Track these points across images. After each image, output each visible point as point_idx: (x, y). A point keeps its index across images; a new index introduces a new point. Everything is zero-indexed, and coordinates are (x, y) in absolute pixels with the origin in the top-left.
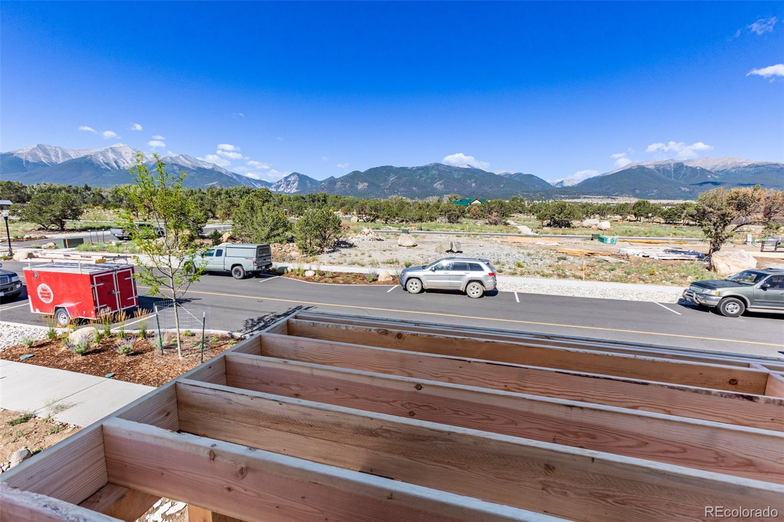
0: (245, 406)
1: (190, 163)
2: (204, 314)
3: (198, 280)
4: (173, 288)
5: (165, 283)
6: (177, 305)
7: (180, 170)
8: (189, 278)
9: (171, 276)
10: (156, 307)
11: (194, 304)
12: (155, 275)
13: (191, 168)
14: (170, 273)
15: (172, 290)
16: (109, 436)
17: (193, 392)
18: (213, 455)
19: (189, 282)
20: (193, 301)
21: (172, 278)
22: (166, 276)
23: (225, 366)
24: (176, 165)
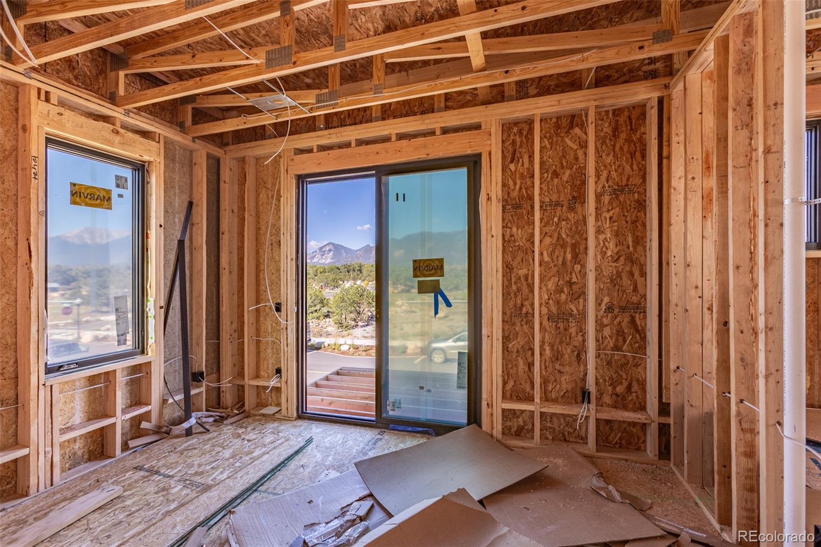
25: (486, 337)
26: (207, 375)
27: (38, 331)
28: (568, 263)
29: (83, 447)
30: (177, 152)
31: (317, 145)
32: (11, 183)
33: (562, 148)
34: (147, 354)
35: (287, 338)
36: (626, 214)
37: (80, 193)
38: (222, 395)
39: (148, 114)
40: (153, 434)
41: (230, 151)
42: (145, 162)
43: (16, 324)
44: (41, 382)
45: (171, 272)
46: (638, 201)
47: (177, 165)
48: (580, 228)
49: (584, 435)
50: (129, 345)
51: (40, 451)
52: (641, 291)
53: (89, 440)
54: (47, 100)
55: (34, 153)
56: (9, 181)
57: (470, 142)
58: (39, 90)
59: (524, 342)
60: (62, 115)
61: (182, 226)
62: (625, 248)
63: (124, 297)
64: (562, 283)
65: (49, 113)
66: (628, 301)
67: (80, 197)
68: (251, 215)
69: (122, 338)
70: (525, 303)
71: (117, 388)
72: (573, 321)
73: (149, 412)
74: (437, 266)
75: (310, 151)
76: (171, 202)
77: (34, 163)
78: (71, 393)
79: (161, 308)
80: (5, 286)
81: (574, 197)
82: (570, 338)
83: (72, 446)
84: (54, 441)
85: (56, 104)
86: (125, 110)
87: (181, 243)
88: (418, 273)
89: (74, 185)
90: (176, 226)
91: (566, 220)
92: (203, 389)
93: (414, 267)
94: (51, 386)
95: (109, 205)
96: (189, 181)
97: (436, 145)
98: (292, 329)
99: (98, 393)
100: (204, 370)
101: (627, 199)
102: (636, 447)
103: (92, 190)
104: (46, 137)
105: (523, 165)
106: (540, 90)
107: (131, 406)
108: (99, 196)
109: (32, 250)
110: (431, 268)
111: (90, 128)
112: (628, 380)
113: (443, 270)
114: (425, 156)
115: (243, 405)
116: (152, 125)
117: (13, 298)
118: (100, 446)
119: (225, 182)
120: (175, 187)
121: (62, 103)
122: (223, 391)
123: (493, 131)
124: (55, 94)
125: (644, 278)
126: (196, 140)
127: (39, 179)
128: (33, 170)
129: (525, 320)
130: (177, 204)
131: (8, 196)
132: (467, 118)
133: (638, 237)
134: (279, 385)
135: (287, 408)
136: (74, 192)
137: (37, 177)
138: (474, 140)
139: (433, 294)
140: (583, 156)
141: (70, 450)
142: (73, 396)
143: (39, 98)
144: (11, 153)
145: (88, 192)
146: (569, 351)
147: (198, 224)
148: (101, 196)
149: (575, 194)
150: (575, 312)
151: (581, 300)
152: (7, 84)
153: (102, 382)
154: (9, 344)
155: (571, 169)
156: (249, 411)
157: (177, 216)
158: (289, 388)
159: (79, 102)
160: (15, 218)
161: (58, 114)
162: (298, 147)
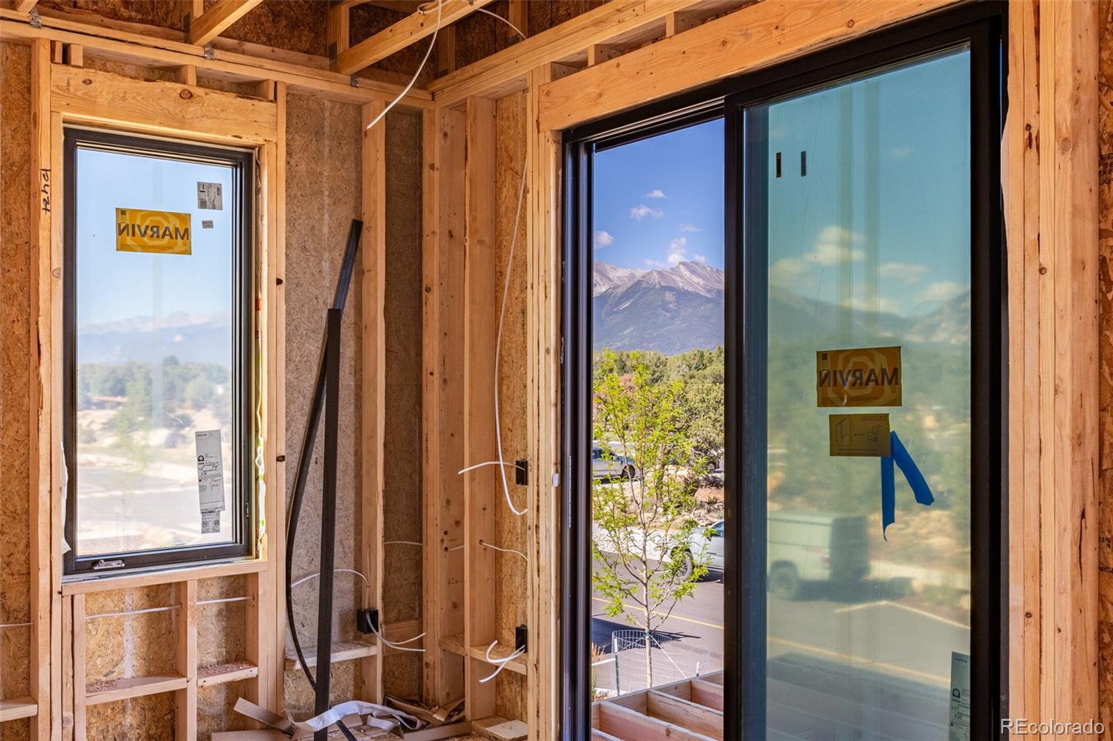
0: (699, 718)
1: (702, 282)
2: (698, 667)
3: (691, 595)
4: (646, 606)
5: (635, 595)
6: (652, 645)
7: (677, 301)
8: (674, 587)
9: (645, 581)
10: (616, 640)
11: (685, 647)
12: (619, 577)
13: (703, 293)
14: (644, 575)
15: (645, 609)
16: (604, 713)
17: (660, 702)
18: (668, 732)
19: (674, 597)
20: (684, 640)
21: (646, 585)
22: (636, 580)
23: (690, 693)
24: (671, 289)
25: (1021, 615)
26: (386, 622)
27: (51, 492)
29: (139, 727)
30: (327, 114)
31: (597, 46)
32: (21, 221)
34: (257, 557)
35: (538, 552)
37: (133, 226)
38: (425, 671)
39: (264, 44)
40: (261, 729)
41: (442, 89)
42: (253, 148)
43: (28, 476)
44: (56, 588)
45: (313, 382)
47: (327, 142)
50: (225, 534)
51: (54, 714)
53: (149, 715)
54: (66, 60)
55: (44, 164)
56: (18, 219)
58: (53, 43)
60: (91, 82)
61: (337, 277)
63: (216, 435)
65: (68, 84)
67: (134, 235)
68: (480, 242)
69: (211, 519)
71: (189, 619)
73: (254, 680)
74: (883, 371)
75: (581, 65)
76: (313, 227)
77: (44, 182)
78: (116, 615)
79: (280, 459)
80: (12, 407)
83: (119, 718)
84: (76, 702)
85: (81, 64)
86: (204, 47)
87: (335, 316)
88: (831, 394)
89: (123, 212)
90: (324, 278)
92: (376, 651)
93: (819, 373)
94: (72, 596)
95: (185, 245)
96: (353, 176)
98: (548, 531)
99: (164, 625)
100: (379, 606)
103: (155, 218)
104: (65, 129)
107: (227, 661)
108: (167, 228)
109: (41, 343)
110: (865, 377)
111: (139, 98)
113: (898, 383)
115: (461, 708)
116: (261, 67)
117: (23, 431)
118: (169, 730)
119: (432, 167)
120: (322, 193)
121: (90, 60)
122: (427, 664)
124: (79, 46)
126: (361, 80)
127: (53, 211)
128: (44, 196)
130: (326, 230)
131: (17, 245)
134: (520, 669)
135: (538, 732)
136: (122, 226)
137: (48, 207)
141: (116, 726)
142: (120, 624)
143: (52, 60)
144: (21, 169)
145: (147, 223)
147: (369, 271)
148: (172, 229)
152: (16, 45)
153: (173, 603)
154: (19, 512)
156: (471, 721)
157: (327, 255)
158: (542, 684)
159: (123, 51)
160: (27, 284)
161: (84, 82)
162: (559, 57)
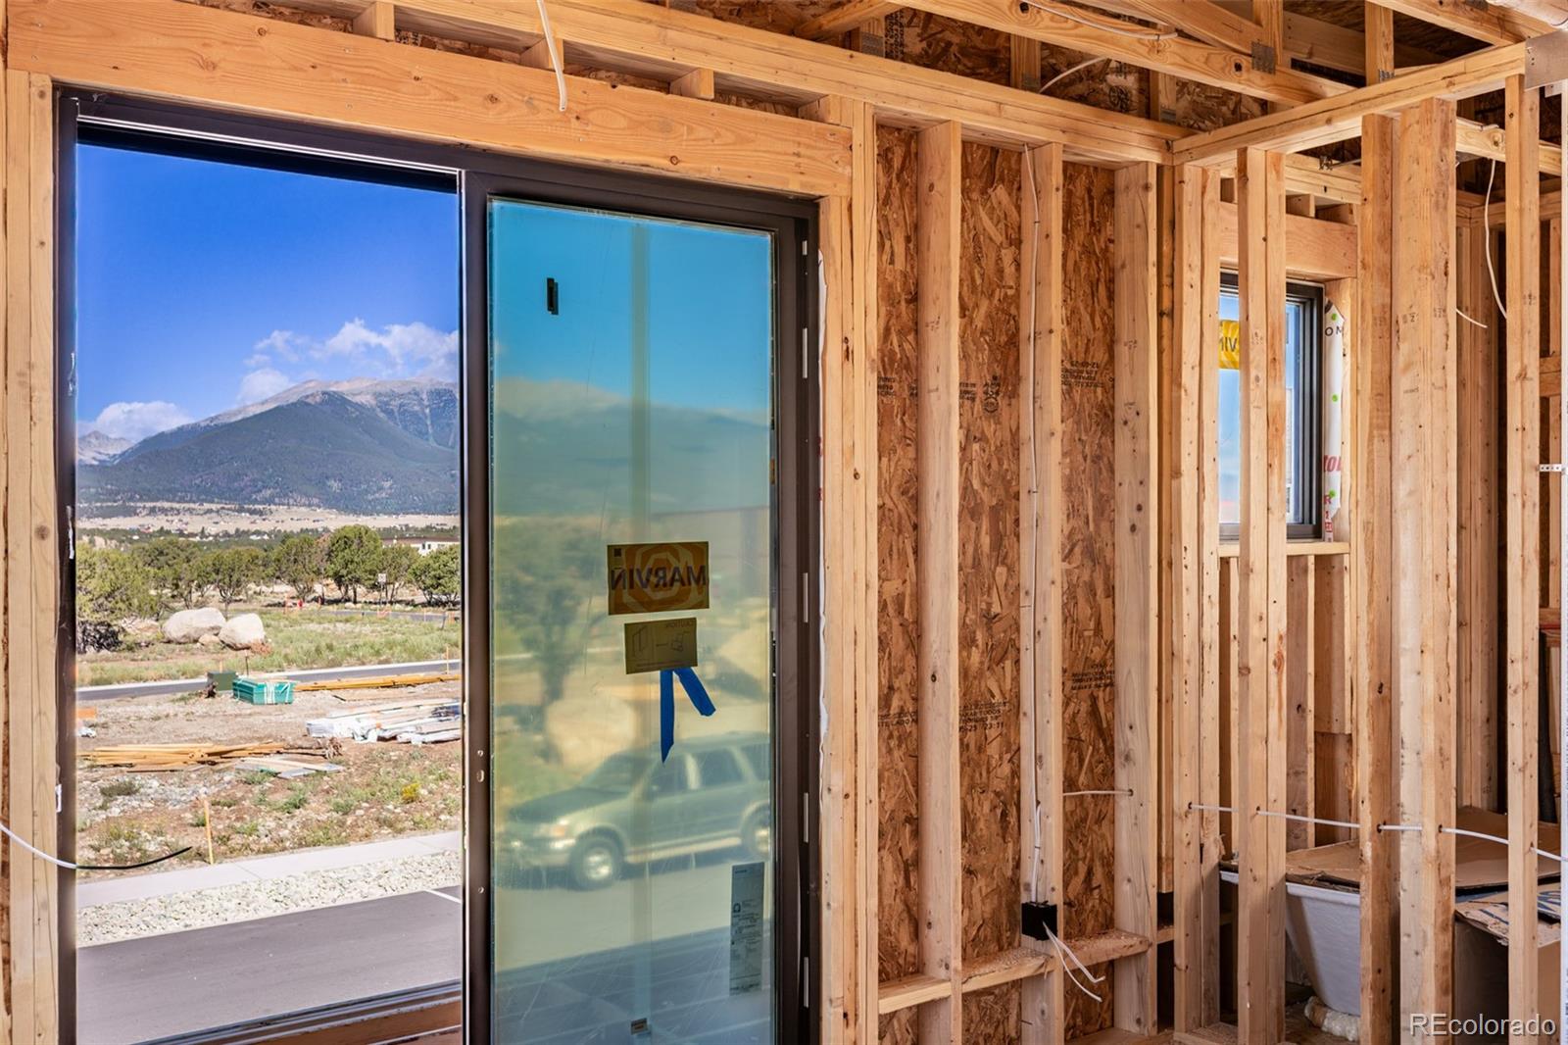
28: (985, 562)
33: (973, 232)
36: (1084, 438)
46: (1101, 407)
48: (1005, 466)
49: (1013, 1035)
52: (1107, 635)
57: (798, 155)
59: (894, 801)
62: (1081, 523)
64: (973, 617)
66: (1087, 658)
70: (896, 686)
72: (994, 722)
81: (995, 378)
82: (988, 772)
91: (980, 440)
97: (701, 132)
101: (1085, 400)
102: (1098, 1027)
105: (892, 262)
106: (929, 46)
112: (1087, 862)
114: (666, 163)
123: (858, 138)
125: (1110, 600)
129: (896, 734)
132: (789, 70)
133: (1102, 495)
138: (809, 152)
139: (657, 674)
140: (1013, 268)
146: (986, 808)
149: (998, 372)
150: (998, 698)
151: (1008, 664)
155: (991, 296)
